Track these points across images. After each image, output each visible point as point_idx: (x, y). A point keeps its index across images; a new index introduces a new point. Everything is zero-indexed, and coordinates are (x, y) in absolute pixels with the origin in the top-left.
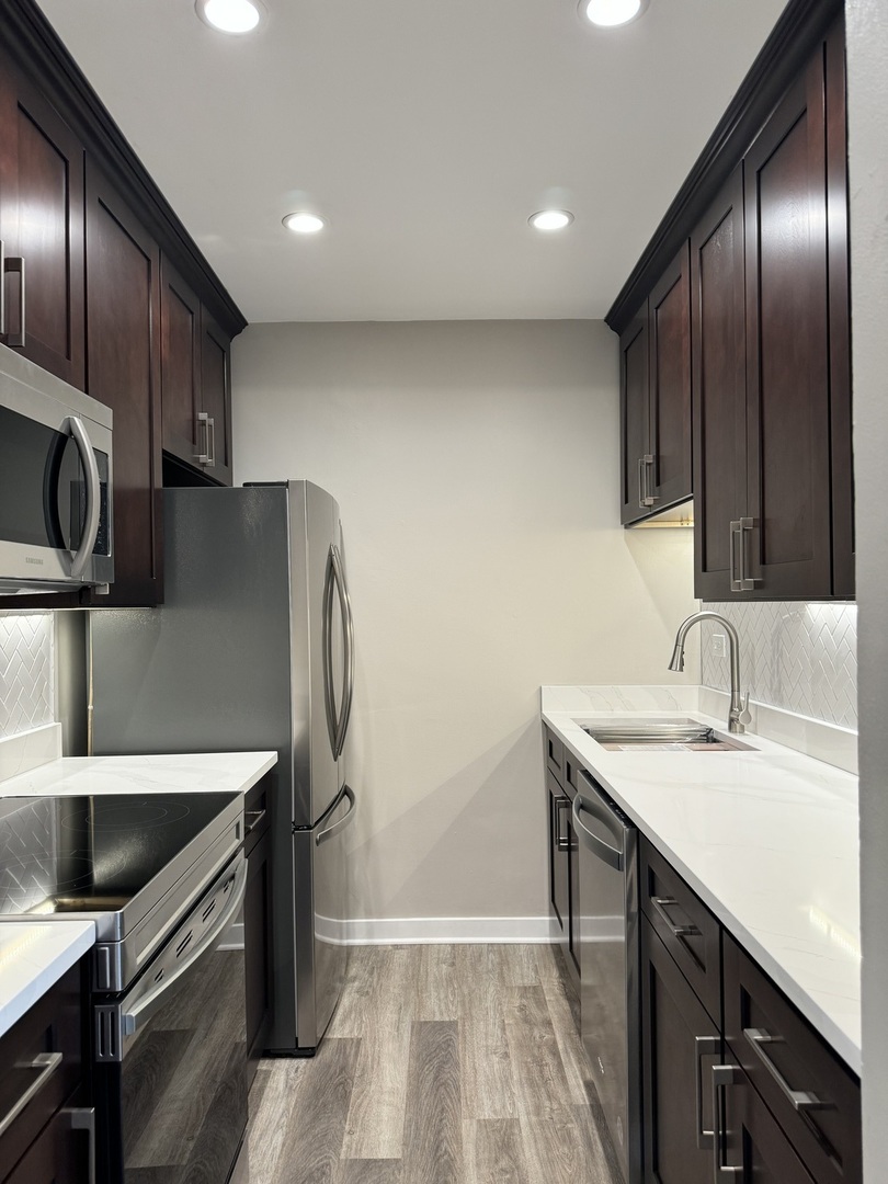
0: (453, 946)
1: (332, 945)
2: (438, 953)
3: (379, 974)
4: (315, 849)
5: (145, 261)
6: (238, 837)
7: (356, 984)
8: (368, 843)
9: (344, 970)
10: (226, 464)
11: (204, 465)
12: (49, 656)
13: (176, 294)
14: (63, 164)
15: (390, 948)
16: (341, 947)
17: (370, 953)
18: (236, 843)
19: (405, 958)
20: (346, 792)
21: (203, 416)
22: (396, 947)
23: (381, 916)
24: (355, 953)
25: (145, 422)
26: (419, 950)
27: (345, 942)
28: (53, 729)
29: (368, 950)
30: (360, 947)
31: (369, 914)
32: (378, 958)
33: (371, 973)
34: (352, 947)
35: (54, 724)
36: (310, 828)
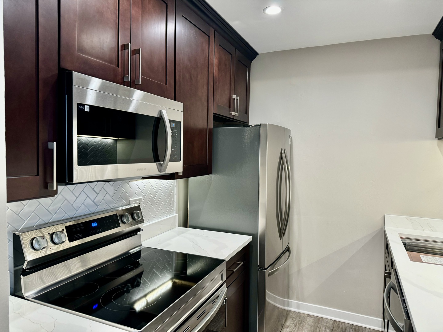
0: (334, 321)
1: (279, 308)
2: (327, 323)
3: (299, 327)
4: (267, 278)
5: (208, 37)
6: (222, 279)
7: (288, 329)
8: (299, 271)
9: (284, 321)
10: (246, 114)
11: (234, 116)
12: (174, 191)
13: (223, 48)
14: (165, 5)
15: (306, 315)
16: (283, 310)
17: (297, 316)
18: (221, 282)
19: (311, 322)
20: (288, 250)
21: (234, 96)
22: (309, 316)
23: (303, 301)
24: (291, 314)
25: (205, 103)
26: (318, 320)
27: (286, 308)
28: (175, 216)
29: (296, 314)
30: (293, 312)
31: (298, 299)
32: (300, 318)
33: (295, 326)
34: (290, 311)
35: (176, 215)
36: (265, 269)
